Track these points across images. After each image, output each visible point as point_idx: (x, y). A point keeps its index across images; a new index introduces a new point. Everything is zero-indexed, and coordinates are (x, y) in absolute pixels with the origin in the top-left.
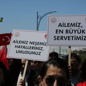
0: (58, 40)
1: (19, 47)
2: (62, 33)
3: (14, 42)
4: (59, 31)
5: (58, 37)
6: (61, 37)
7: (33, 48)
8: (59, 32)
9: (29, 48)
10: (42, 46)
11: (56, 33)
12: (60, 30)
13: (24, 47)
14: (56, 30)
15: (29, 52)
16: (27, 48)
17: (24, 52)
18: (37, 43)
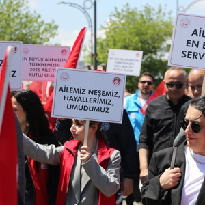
0: (188, 57)
1: (71, 99)
2: (197, 47)
3: (61, 89)
4: (191, 42)
5: (189, 52)
6: (194, 53)
7: (94, 101)
8: (191, 45)
9: (88, 100)
10: (109, 97)
11: (187, 46)
12: (194, 41)
13: (80, 99)
14: (188, 41)
15: (89, 108)
16: (85, 100)
17: (81, 108)
18: (101, 92)
